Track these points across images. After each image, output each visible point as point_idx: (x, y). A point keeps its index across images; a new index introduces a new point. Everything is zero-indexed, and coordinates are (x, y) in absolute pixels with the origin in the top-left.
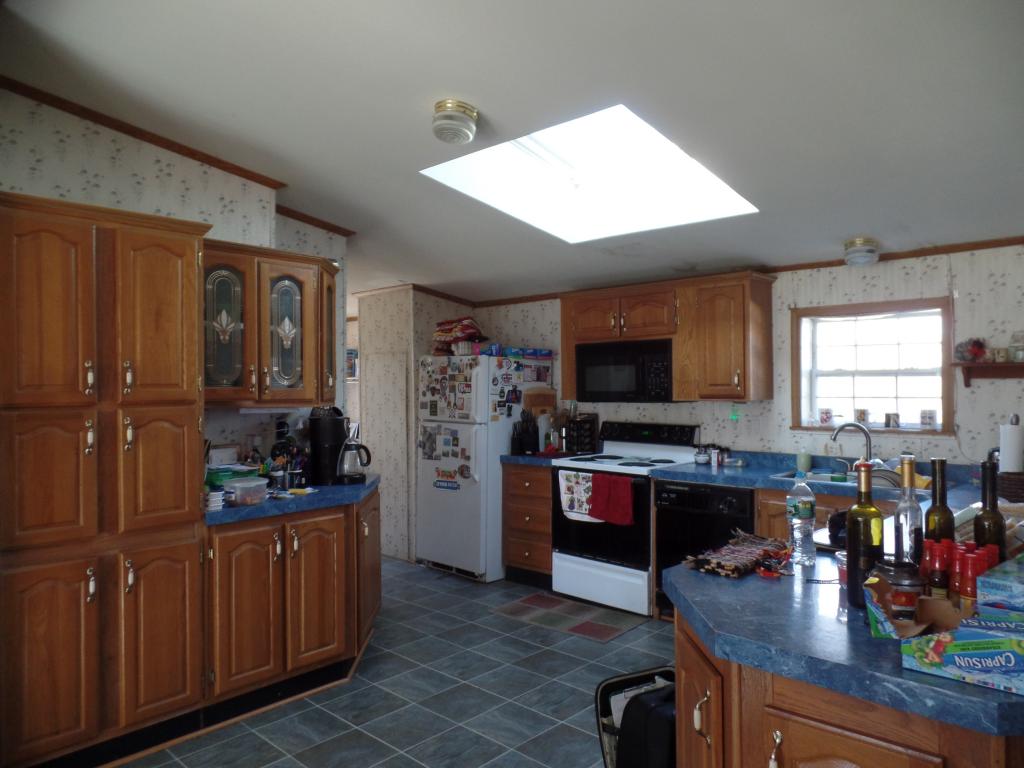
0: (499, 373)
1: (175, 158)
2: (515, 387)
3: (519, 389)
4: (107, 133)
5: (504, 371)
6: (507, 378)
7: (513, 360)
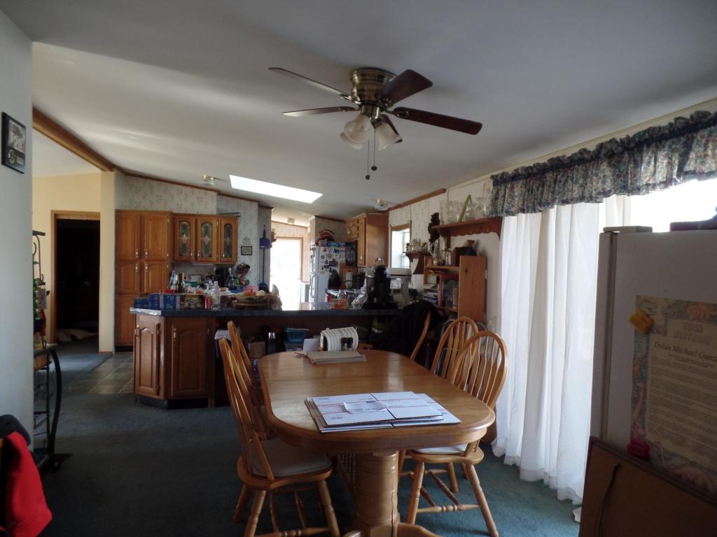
0: (325, 254)
1: (180, 187)
2: (334, 260)
3: (336, 260)
4: (163, 184)
5: (328, 252)
6: (330, 256)
7: (333, 248)
